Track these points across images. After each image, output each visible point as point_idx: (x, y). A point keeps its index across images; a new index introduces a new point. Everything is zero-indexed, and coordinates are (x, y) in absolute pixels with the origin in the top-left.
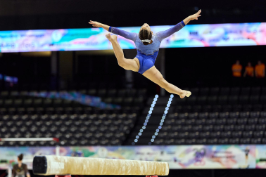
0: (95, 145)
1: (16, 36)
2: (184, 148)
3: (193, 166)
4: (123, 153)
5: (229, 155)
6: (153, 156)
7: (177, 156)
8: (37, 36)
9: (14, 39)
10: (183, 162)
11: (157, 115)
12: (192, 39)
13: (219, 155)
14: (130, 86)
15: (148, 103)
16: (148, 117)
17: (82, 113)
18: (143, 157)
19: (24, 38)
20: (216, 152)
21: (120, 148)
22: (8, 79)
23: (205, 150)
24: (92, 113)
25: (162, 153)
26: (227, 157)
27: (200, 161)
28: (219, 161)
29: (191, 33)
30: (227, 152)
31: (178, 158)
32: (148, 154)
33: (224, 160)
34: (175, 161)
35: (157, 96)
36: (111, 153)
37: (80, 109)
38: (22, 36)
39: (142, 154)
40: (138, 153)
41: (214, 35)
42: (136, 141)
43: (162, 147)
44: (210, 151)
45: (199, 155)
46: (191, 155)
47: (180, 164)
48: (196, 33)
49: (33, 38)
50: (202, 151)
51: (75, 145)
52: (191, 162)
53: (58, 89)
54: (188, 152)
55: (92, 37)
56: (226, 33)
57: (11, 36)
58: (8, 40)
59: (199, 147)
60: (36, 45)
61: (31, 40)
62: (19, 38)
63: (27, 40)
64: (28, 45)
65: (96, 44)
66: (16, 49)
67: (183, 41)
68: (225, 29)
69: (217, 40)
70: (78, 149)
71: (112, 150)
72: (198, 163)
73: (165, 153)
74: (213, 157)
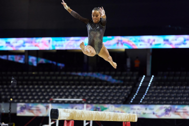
0: (108, 103)
2: (158, 106)
3: (163, 117)
4: (123, 109)
5: (185, 111)
6: (141, 111)
7: (155, 111)
8: (76, 41)
9: (63, 42)
10: (158, 114)
11: (144, 87)
12: (165, 44)
13: (179, 111)
14: (129, 70)
15: (139, 80)
16: (139, 88)
17: (101, 85)
18: (135, 111)
19: (69, 42)
20: (177, 109)
21: (122, 106)
22: (60, 65)
23: (171, 108)
24: (106, 85)
25: (146, 109)
26: (184, 112)
27: (168, 114)
28: (179, 115)
29: (164, 40)
30: (184, 109)
31: (155, 112)
32: (138, 109)
33: (182, 114)
34: (154, 114)
35: (144, 76)
36: (117, 108)
37: (100, 83)
38: (68, 40)
39: (135, 109)
40: (132, 109)
41: (178, 42)
42: (131, 102)
43: (146, 106)
44: (174, 108)
45: (167, 111)
46: (163, 111)
47: (156, 115)
48: (167, 40)
49: (74, 42)
50: (169, 108)
51: (96, 103)
52: (162, 114)
53: (88, 71)
54: (161, 108)
55: (107, 41)
56: (185, 40)
57: (62, 40)
58: (59, 43)
59: (168, 106)
60: (75, 45)
61: (72, 43)
62: (66, 41)
65: (110, 45)
66: (64, 48)
67: (160, 44)
68: (184, 38)
69: (180, 44)
70: (98, 106)
71: (118, 107)
72: (167, 115)
73: (148, 109)
74: (175, 112)
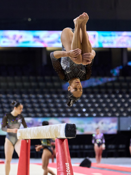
1: (115, 36)
63: (123, 39)
64: (123, 43)
